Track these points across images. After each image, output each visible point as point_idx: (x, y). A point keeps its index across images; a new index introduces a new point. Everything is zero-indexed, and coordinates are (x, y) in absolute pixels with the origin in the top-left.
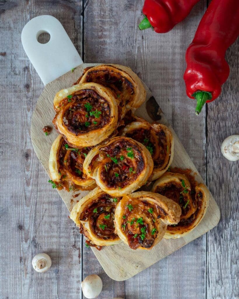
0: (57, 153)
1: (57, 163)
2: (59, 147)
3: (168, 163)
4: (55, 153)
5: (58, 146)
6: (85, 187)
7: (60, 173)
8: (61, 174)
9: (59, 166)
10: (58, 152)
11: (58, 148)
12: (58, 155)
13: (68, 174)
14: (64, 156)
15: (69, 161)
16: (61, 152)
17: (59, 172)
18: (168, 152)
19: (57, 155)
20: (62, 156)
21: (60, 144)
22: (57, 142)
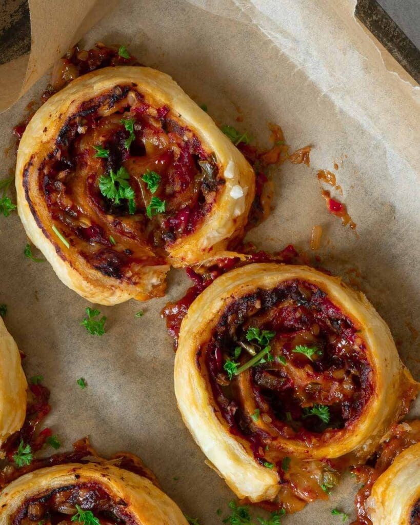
0: (215, 411)
1: (236, 440)
2: (207, 389)
3: (28, 198)
4: (207, 414)
5: (204, 386)
6: (362, 448)
7: (266, 464)
8: (270, 464)
9: (247, 444)
10: (214, 403)
11: (206, 394)
12: (219, 414)
13: (291, 447)
14: (239, 404)
15: (265, 406)
16: (222, 398)
17: (261, 460)
18: (54, 228)
19: (216, 416)
20: (235, 409)
21: (204, 376)
22: (190, 377)
